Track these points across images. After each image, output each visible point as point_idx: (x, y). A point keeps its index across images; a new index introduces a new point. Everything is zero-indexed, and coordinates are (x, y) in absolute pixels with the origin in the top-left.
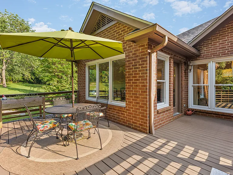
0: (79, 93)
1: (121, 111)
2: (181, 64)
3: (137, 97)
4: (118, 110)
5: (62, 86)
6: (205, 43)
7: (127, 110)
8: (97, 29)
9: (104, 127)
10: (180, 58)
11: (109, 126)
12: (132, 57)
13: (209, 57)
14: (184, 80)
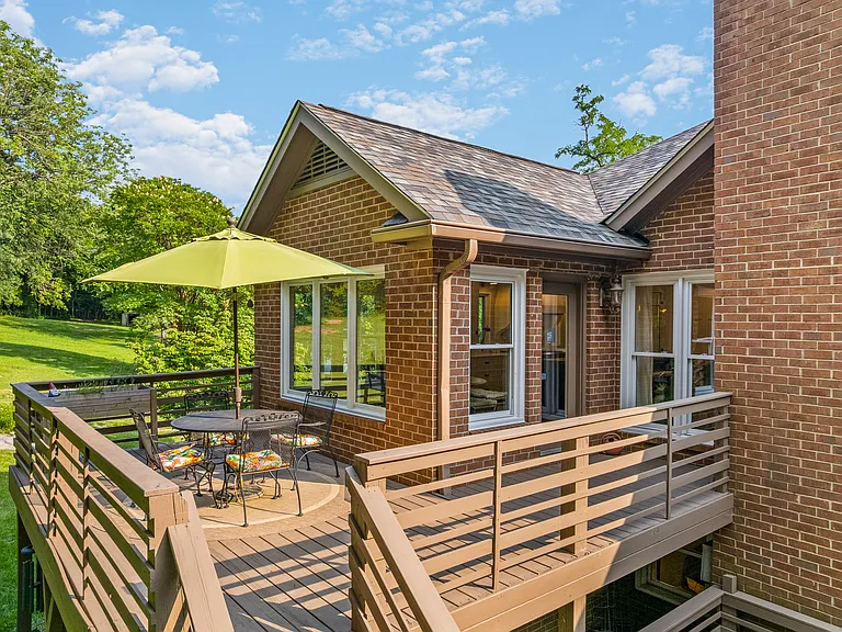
0: (260, 375)
1: (373, 433)
2: (585, 285)
3: (412, 395)
4: (369, 432)
5: (201, 344)
6: (663, 217)
7: (388, 430)
8: (315, 175)
9: (325, 477)
10: (574, 267)
11: (338, 476)
12: (400, 282)
13: (671, 264)
14: (598, 338)
